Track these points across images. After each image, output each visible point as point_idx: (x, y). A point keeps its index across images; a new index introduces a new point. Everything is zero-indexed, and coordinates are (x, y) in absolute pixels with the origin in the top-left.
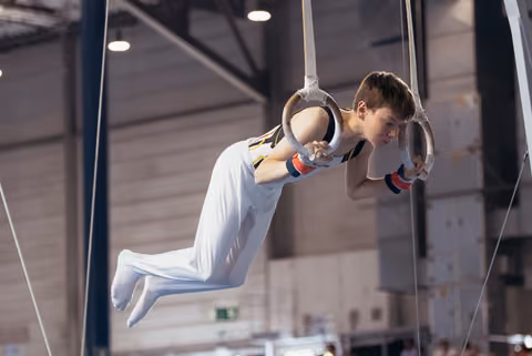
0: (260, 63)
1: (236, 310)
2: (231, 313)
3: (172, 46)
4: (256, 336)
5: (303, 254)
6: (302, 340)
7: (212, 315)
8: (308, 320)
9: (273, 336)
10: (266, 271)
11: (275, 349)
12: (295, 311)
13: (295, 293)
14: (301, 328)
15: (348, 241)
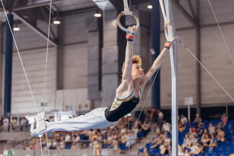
0: (56, 35)
1: (47, 104)
2: (45, 105)
3: (31, 30)
4: (52, 111)
5: (66, 89)
6: (65, 112)
7: (40, 105)
8: (67, 107)
9: (57, 111)
10: (56, 93)
11: (57, 115)
12: (63, 104)
13: (64, 100)
14: (65, 109)
15: (79, 85)
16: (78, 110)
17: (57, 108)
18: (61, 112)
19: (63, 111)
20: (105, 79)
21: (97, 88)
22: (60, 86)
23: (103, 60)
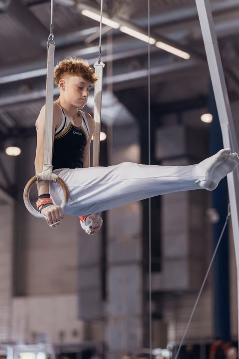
0: (12, 179)
5: (32, 295)
8: (34, 335)
9: (12, 343)
10: (11, 305)
11: (14, 351)
12: (27, 328)
14: (30, 339)
16: (58, 342)
17: (14, 338)
18: (22, 346)
19: (27, 343)
20: (114, 275)
21: (97, 294)
22: (20, 289)
23: (111, 232)
